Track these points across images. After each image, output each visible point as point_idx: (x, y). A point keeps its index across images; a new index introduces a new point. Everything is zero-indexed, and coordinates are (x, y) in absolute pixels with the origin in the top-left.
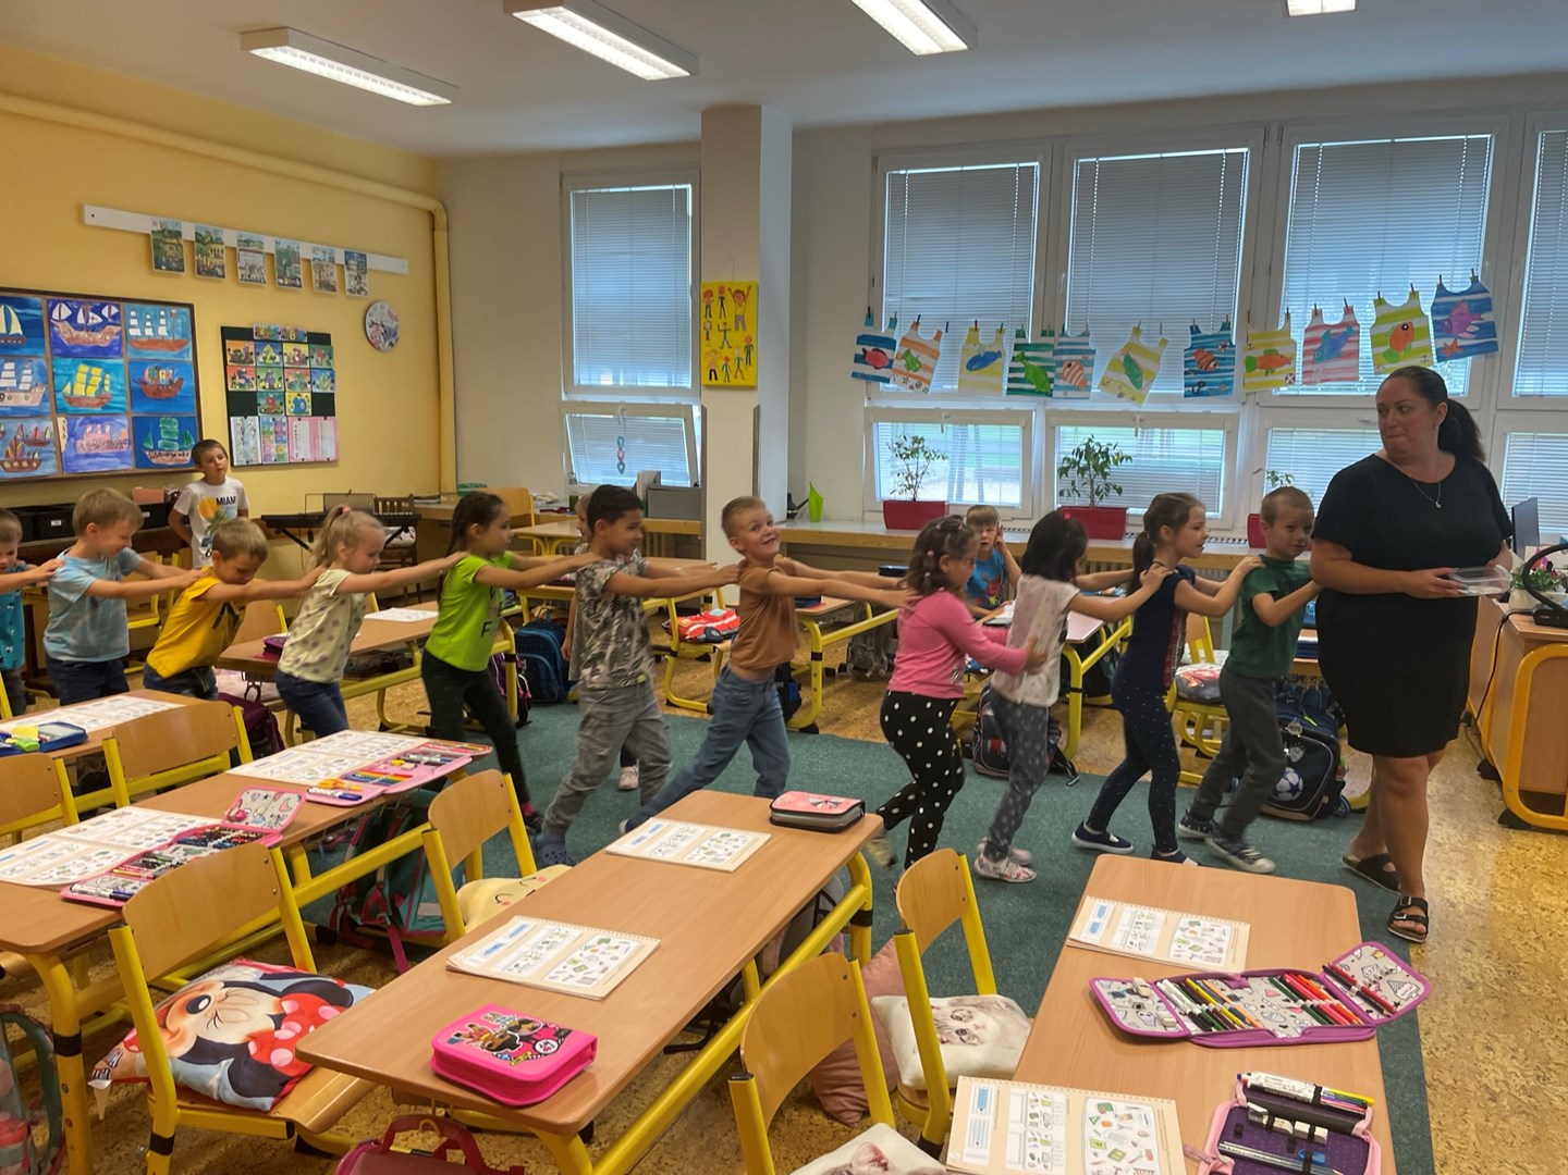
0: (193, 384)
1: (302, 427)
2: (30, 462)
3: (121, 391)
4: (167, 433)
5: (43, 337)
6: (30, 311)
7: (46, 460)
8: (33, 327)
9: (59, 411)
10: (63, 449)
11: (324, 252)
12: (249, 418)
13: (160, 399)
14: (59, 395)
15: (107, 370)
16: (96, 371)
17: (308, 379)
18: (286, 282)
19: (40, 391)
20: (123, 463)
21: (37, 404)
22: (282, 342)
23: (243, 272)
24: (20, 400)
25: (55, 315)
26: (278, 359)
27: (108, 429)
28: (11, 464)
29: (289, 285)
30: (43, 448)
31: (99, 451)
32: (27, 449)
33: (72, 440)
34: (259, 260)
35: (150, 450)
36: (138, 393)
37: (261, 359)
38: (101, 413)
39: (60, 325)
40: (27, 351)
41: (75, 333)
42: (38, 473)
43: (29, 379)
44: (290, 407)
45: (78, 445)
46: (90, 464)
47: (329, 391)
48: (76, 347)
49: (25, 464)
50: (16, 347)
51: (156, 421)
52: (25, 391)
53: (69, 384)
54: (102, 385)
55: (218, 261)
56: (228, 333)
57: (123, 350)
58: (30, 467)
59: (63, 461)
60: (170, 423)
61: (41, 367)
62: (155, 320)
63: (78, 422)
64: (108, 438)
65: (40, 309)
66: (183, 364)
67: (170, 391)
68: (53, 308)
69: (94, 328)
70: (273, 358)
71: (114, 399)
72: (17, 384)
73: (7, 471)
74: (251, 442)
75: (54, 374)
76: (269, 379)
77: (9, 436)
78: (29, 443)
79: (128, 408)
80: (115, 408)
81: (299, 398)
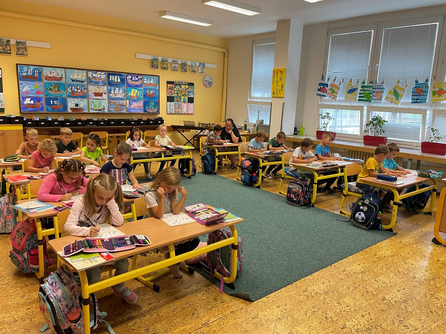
0: (158, 94)
1: (185, 106)
2: (120, 109)
3: (142, 95)
4: (151, 105)
5: (125, 82)
6: (122, 77)
7: (124, 109)
8: (123, 80)
9: (127, 99)
10: (128, 107)
11: (194, 63)
12: (171, 102)
13: (150, 97)
14: (128, 95)
15: (139, 90)
16: (136, 90)
17: (187, 94)
18: (183, 71)
19: (123, 94)
20: (141, 111)
21: (123, 97)
22: (181, 85)
23: (173, 68)
24: (119, 96)
25: (128, 78)
26: (180, 89)
27: (138, 103)
28: (116, 109)
29: (184, 71)
30: (123, 107)
31: (135, 108)
32: (120, 107)
33: (130, 105)
34: (177, 65)
35: (147, 109)
36: (145, 96)
37: (176, 89)
38: (137, 100)
39: (129, 80)
40: (121, 85)
41: (132, 82)
42: (122, 112)
43: (121, 91)
44: (182, 100)
45: (131, 106)
46: (133, 111)
47: (192, 97)
48: (132, 85)
49: (119, 110)
50: (119, 85)
51: (149, 102)
52: (120, 94)
53: (130, 93)
54: (137, 94)
55: (167, 66)
56: (168, 83)
57: (143, 86)
58: (120, 110)
59: (128, 110)
60: (152, 103)
61: (124, 89)
62: (150, 79)
63: (131, 101)
64: (138, 105)
65: (124, 76)
66: (156, 89)
67: (152, 95)
68: (127, 76)
69: (136, 81)
70: (179, 89)
71: (140, 97)
72: (118, 93)
73: (115, 111)
74: (172, 108)
75: (127, 91)
76: (177, 94)
77: (116, 104)
78: (120, 105)
79: (143, 99)
80: (140, 99)
81: (185, 98)
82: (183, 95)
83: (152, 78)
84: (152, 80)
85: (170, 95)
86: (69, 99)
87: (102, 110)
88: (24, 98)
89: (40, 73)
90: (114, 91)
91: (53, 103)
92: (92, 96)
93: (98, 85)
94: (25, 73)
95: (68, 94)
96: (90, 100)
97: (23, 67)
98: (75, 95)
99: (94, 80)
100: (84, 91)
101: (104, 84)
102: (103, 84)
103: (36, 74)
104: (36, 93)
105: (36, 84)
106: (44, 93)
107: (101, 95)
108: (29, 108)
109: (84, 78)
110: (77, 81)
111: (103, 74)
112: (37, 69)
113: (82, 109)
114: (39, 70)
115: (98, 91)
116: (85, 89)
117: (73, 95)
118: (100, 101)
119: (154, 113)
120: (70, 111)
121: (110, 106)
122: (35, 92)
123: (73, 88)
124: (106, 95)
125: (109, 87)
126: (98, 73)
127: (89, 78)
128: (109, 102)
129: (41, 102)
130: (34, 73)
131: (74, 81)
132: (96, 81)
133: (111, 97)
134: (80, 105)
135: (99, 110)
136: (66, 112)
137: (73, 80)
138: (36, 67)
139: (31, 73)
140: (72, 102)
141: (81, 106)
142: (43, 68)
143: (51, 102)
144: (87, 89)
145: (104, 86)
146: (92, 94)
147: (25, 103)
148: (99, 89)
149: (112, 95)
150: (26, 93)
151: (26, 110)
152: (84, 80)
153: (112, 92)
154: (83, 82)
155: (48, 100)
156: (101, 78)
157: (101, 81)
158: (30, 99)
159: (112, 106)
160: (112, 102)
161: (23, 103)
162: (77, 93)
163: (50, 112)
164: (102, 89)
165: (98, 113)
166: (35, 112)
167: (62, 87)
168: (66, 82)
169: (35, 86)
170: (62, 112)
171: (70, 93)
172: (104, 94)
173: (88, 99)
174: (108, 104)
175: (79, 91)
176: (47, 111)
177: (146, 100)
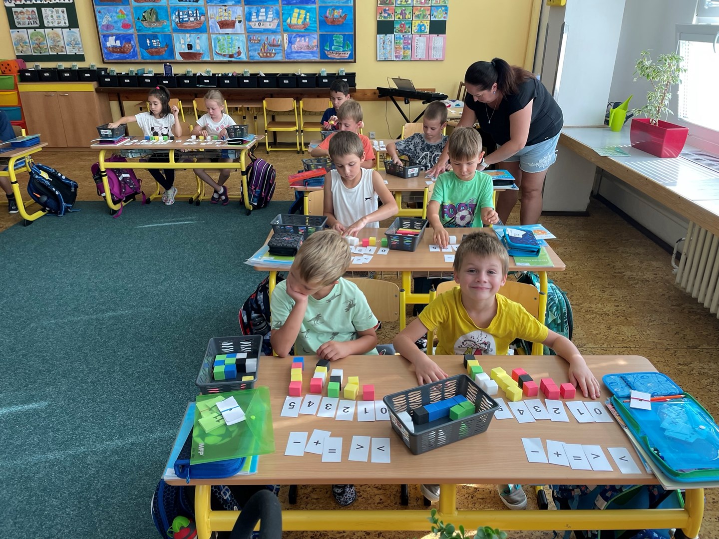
0: (353, 17)
1: (421, 41)
2: (270, 54)
3: (315, 21)
4: (337, 42)
7: (278, 53)
9: (285, 31)
10: (286, 48)
12: (388, 35)
13: (334, 25)
14: (285, 24)
15: (307, 12)
16: (303, 12)
17: (428, 13)
19: (276, 22)
20: (314, 56)
21: (275, 28)
24: (268, 26)
26: (410, 1)
27: (307, 40)
28: (263, 54)
30: (277, 48)
31: (302, 50)
32: (270, 48)
33: (290, 44)
35: (328, 51)
36: (324, 22)
37: (399, 2)
38: (305, 31)
40: (271, 3)
42: (274, 59)
43: (272, 16)
44: (415, 29)
45: (293, 47)
46: (298, 56)
47: (442, 19)
49: (268, 55)
50: (265, 2)
51: (331, 36)
52: (269, 22)
53: (289, 19)
54: (305, 18)
58: (270, 56)
59: (286, 54)
60: (339, 38)
61: (277, 10)
63: (293, 36)
64: (307, 44)
66: (348, 7)
67: (339, 21)
70: (405, 1)
71: (311, 25)
72: (267, 19)
73: (261, 57)
74: (388, 48)
75: (283, 14)
76: (403, 14)
77: (262, 42)
78: (271, 45)
79: (318, 30)
80: (311, 30)
81: (421, 24)
82: (418, 16)
85: (384, 17)
86: (175, 36)
87: (235, 56)
88: (106, 37)
90: (258, 16)
91: (151, 43)
92: (215, 29)
93: (226, 6)
95: (173, 26)
96: (213, 36)
98: (186, 27)
100: (200, 17)
101: (237, 3)
102: (234, 3)
104: (122, 27)
105: (121, 10)
106: (134, 26)
107: (231, 24)
108: (115, 54)
113: (200, 54)
115: (225, 17)
116: (202, 14)
117: (182, 27)
118: (232, 38)
119: (345, 59)
120: (179, 58)
121: (251, 47)
122: (120, 24)
123: (181, 13)
124: (241, 26)
125: (246, 8)
128: (249, 39)
129: (132, 42)
131: (182, 1)
133: (252, 28)
134: (195, 46)
135: (231, 56)
136: (173, 61)
140: (182, 41)
141: (198, 48)
143: (148, 41)
144: (205, 15)
145: (236, 7)
146: (215, 24)
147: (109, 44)
148: (227, 14)
149: (255, 25)
150: (108, 27)
151: (110, 58)
153: (254, 18)
154: (197, 1)
155: (142, 38)
158: (114, 37)
159: (254, 48)
160: (253, 40)
161: (105, 45)
162: (189, 24)
163: (148, 61)
164: (233, 12)
165: (230, 62)
166: (124, 61)
167: (162, 15)
168: (168, 4)
169: (120, 15)
170: (167, 59)
171: (177, 23)
172: (237, 22)
173: (209, 34)
174: (247, 44)
175: (192, 19)
176: (143, 58)
177: (326, 32)
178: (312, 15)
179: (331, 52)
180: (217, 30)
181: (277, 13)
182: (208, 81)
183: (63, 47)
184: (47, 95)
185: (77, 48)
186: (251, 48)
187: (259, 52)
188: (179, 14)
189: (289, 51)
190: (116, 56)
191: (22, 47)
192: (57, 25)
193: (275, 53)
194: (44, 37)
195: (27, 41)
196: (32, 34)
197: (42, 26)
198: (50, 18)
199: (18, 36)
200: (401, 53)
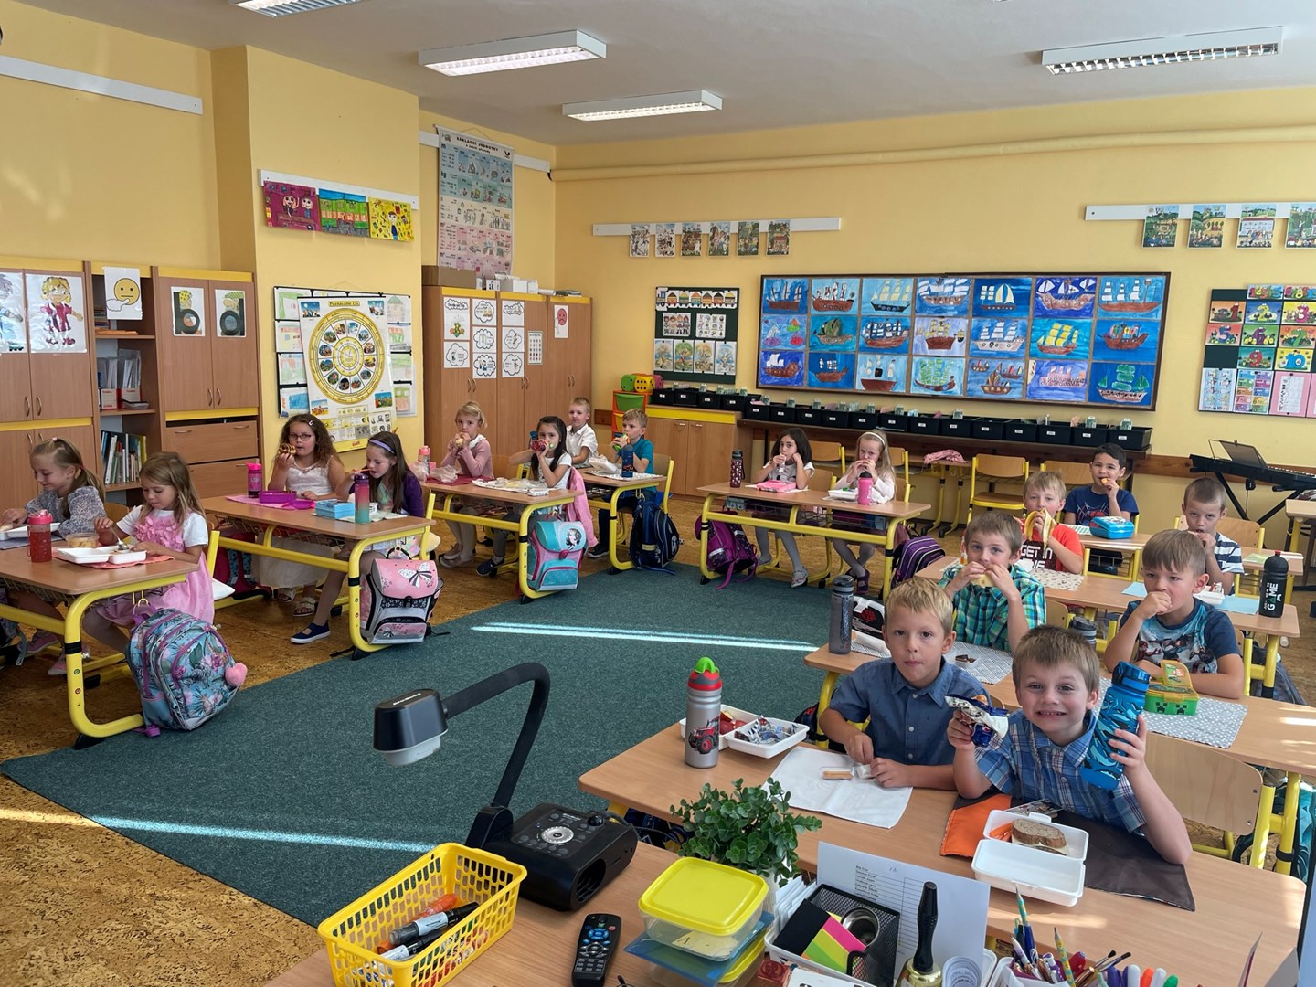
0: (1157, 338)
1: (1293, 383)
2: (1002, 389)
3: (1086, 343)
4: (1123, 377)
5: (1029, 304)
6: (1022, 287)
7: (1015, 388)
8: (1022, 299)
9: (1032, 356)
10: (1029, 381)
12: (1224, 369)
13: (1121, 350)
14: (1034, 345)
15: (1076, 328)
16: (1068, 328)
18: (1299, 243)
19: (1020, 342)
20: (1076, 396)
21: (1016, 350)
22: (1283, 301)
23: (1243, 239)
24: (1005, 347)
25: (1041, 289)
26: (1275, 317)
27: (1069, 371)
28: (990, 388)
29: (1303, 246)
30: (1014, 380)
31: (1058, 386)
32: (1002, 379)
33: (1038, 376)
34: (1266, 226)
35: (1104, 389)
36: (1102, 344)
38: (1068, 355)
39: (1044, 295)
40: (1015, 314)
41: (1054, 301)
42: (1006, 396)
43: (1014, 333)
44: (1281, 362)
45: (1041, 381)
46: (1048, 395)
48: (1054, 310)
49: (998, 389)
50: (1007, 312)
51: (1114, 367)
52: (1009, 341)
53: (1043, 338)
54: (1070, 338)
55: (1216, 233)
56: (1218, 295)
57: (1094, 312)
58: (1002, 392)
59: (1028, 390)
60: (1127, 369)
61: (1023, 325)
62: (1129, 288)
63: (1045, 364)
64: (1067, 377)
65: (1030, 285)
66: (1150, 322)
67: (1132, 344)
68: (1041, 284)
69: (1071, 297)
70: (1266, 316)
71: (1079, 348)
72: (1005, 336)
73: (986, 392)
74: (1223, 392)
75: (1033, 330)
76: (1259, 336)
77: (991, 371)
78: (1004, 376)
79: (1090, 356)
80: (1078, 355)
81: (1296, 354)
82: (1289, 342)
83: (1137, 282)
84: (1136, 288)
85: (1221, 340)
86: (860, 356)
87: (944, 389)
88: (768, 354)
89: (806, 293)
90: (991, 332)
91: (825, 365)
92: (921, 349)
93: (943, 317)
94: (776, 296)
95: (861, 343)
96: (916, 359)
97: (773, 282)
98: (878, 345)
99: (932, 302)
100: (902, 332)
101: (962, 313)
102: (956, 312)
103: (796, 297)
104: (791, 342)
105: (794, 320)
106: (807, 342)
107: (946, 343)
108: (774, 377)
109: (907, 298)
110: (886, 307)
111: (962, 284)
112: (801, 285)
113: (890, 384)
114: (803, 288)
115: (940, 333)
116: (905, 328)
117: (873, 346)
118: (943, 363)
119: (1136, 404)
120: (859, 387)
121: (971, 376)
122: (789, 339)
123: (875, 326)
124: (961, 346)
125: (975, 321)
126: (947, 281)
127: (920, 298)
128: (970, 366)
129: (800, 362)
130: (792, 294)
131: (880, 309)
132: (938, 305)
133: (978, 349)
134: (887, 372)
135: (938, 389)
136: (850, 390)
137: (877, 307)
138: (798, 280)
139: (787, 295)
140: (869, 364)
141: (890, 374)
142: (814, 280)
143: (821, 363)
144: (909, 329)
145: (959, 319)
146: (923, 342)
147: (768, 364)
148: (942, 329)
149: (983, 345)
150: (773, 341)
151: (767, 382)
152: (905, 305)
153: (984, 335)
154: (902, 309)
155: (814, 358)
156: (955, 294)
157: (952, 303)
158: (778, 355)
159: (977, 378)
160: (978, 366)
161: (764, 364)
162: (884, 341)
163: (815, 389)
164: (953, 326)
165: (934, 397)
166: (784, 387)
167: (848, 327)
168: (859, 313)
169: (792, 326)
170: (841, 388)
171: (866, 340)
172: (956, 340)
173: (911, 356)
174: (966, 371)
175: (889, 334)
176: (809, 385)
177: (1104, 359)
178: (1082, 333)
179: (1110, 391)
180: (923, 350)
181: (1024, 329)
182: (894, 422)
183: (711, 364)
184: (675, 423)
185: (728, 367)
186: (972, 379)
187: (984, 384)
188: (872, 326)
189: (1035, 386)
190: (775, 379)
191: (664, 361)
192: (710, 336)
193: (1010, 388)
194: (692, 351)
195: (671, 354)
196: (678, 346)
197: (693, 337)
198: (704, 327)
199: (662, 347)
200: (1249, 401)
